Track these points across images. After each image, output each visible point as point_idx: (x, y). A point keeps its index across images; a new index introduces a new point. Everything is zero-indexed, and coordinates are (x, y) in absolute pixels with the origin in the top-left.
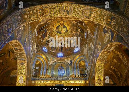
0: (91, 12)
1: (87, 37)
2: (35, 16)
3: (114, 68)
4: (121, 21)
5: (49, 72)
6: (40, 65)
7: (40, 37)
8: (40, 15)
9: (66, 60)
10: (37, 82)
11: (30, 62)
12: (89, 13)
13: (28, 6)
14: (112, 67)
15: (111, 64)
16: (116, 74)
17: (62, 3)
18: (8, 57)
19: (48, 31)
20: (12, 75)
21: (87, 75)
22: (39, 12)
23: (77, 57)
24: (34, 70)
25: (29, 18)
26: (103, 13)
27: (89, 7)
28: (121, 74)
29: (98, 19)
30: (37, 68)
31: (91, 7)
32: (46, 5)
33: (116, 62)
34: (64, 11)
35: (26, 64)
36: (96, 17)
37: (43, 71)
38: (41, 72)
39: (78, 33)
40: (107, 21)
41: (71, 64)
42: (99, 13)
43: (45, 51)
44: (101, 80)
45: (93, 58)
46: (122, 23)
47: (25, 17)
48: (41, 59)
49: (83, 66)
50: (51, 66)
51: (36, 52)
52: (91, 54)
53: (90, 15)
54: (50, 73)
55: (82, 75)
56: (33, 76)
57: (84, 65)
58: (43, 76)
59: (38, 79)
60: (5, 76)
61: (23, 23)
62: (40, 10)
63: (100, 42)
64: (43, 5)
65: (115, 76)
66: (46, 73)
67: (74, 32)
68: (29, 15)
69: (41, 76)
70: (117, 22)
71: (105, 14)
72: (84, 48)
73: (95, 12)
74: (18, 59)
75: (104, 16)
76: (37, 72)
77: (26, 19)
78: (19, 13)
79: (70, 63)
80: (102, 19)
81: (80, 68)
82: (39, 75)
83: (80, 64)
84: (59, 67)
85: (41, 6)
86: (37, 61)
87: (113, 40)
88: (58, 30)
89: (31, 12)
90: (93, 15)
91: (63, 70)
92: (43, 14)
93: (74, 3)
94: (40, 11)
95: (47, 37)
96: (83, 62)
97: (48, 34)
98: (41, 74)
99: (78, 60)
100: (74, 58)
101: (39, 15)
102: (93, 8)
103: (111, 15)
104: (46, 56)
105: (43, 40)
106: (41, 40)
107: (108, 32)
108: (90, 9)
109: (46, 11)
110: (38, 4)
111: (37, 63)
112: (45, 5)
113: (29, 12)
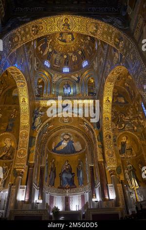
0: (97, 27)
1: (98, 49)
2: (28, 36)
3: (128, 85)
4: (129, 44)
5: (54, 90)
6: (42, 83)
7: (39, 49)
8: (34, 34)
9: (73, 77)
10: (41, 102)
11: (31, 82)
12: (95, 29)
13: (17, 25)
14: (126, 84)
15: (125, 80)
16: (129, 92)
17: (60, 15)
18: (6, 76)
19: (49, 40)
20: (14, 94)
21: (96, 94)
22: (32, 31)
23: (85, 73)
24: (36, 90)
25: (20, 40)
26: (111, 31)
27: (94, 21)
28: (134, 92)
29: (105, 36)
30: (40, 86)
31: (97, 21)
32: (40, 20)
33: (131, 78)
34: (64, 25)
35: (26, 86)
36: (103, 34)
37: (47, 90)
38: (45, 91)
39: (87, 42)
40: (115, 41)
41: (78, 82)
42: (106, 29)
43: (47, 67)
44: (109, 101)
45: (102, 76)
46: (130, 47)
47: (16, 39)
48: (44, 76)
49: (92, 84)
50: (55, 84)
51: (37, 69)
52: (101, 71)
53: (96, 31)
54: (55, 92)
55: (90, 94)
56: (36, 96)
57: (94, 82)
58: (47, 96)
59: (42, 99)
60: (7, 96)
61: (15, 47)
62: (33, 27)
63: (110, 61)
64: (36, 21)
65: (128, 93)
66: (51, 92)
67: (82, 40)
68: (20, 37)
69: (45, 95)
70: (125, 44)
71: (113, 32)
72: (94, 62)
73: (102, 27)
74: (17, 81)
75: (111, 34)
76: (41, 91)
77: (17, 42)
78: (8, 37)
79: (77, 80)
80: (109, 38)
81: (88, 86)
82: (43, 94)
83: (89, 81)
84: (65, 85)
85: (33, 23)
86: (40, 79)
87: (121, 64)
88: (62, 38)
89: (23, 32)
90: (99, 32)
91: (69, 88)
92: (37, 32)
93: (76, 15)
94: (33, 29)
95: (48, 48)
96: (92, 78)
97: (49, 43)
98: (44, 93)
99: (87, 76)
100: (82, 75)
101: (32, 34)
102: (99, 22)
103: (119, 34)
104: (49, 73)
105: (43, 52)
106: (41, 52)
107: (117, 52)
108: (96, 23)
109: (41, 28)
110: (29, 19)
111: (39, 81)
112: (38, 20)
113: (20, 33)
